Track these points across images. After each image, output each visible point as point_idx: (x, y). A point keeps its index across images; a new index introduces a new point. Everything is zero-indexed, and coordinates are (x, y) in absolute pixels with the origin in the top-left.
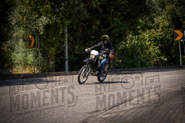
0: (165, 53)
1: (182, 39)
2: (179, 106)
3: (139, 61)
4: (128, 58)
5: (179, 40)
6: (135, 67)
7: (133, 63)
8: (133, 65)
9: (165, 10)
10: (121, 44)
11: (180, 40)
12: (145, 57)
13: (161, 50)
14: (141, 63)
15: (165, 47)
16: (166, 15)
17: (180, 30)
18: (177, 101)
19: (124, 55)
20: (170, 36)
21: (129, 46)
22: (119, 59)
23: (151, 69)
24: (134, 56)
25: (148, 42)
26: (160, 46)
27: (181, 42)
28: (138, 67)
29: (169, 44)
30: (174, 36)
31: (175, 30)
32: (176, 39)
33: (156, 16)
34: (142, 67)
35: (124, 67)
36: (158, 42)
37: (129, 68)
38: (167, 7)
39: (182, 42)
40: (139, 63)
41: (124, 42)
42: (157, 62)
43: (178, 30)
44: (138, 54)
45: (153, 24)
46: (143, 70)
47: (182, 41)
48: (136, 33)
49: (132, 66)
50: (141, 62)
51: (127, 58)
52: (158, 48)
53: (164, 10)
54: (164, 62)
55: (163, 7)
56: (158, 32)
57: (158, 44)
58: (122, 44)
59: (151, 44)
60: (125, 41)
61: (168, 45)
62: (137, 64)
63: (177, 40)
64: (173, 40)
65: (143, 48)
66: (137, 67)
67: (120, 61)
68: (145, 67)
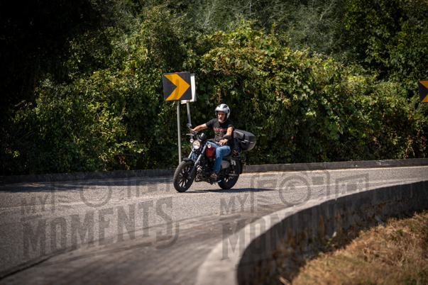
0: (139, 134)
1: (183, 98)
2: (169, 280)
3: (66, 154)
4: (37, 145)
5: (177, 101)
6: (54, 171)
7: (51, 160)
8: (52, 165)
9: (142, 17)
10: (17, 109)
11: (180, 100)
12: (83, 145)
13: (128, 126)
14: (71, 160)
15: (138, 116)
16: (142, 31)
17: (179, 75)
18: (164, 266)
19: (27, 137)
20: (153, 89)
21: (41, 113)
22: (13, 149)
23: (99, 178)
24: (53, 142)
25: (93, 103)
26: (124, 116)
27: (183, 107)
28: (65, 171)
29: (149, 110)
30: (162, 88)
31: (168, 72)
32: (169, 99)
33: (118, 34)
34: (76, 170)
35: (27, 172)
36: (121, 103)
37: (39, 173)
38: (146, 11)
39: (186, 104)
40: (68, 160)
41: (28, 102)
42: (116, 157)
43: (173, 72)
44: (66, 135)
45: (107, 54)
46: (76, 179)
47: (184, 102)
48: (61, 78)
49: (48, 169)
50: (74, 159)
51: (35, 145)
52: (121, 121)
53: (138, 20)
54: (135, 158)
55: (137, 11)
56: (120, 77)
57: (120, 110)
58: (20, 106)
59: (102, 108)
60: (32, 99)
61: (146, 114)
62: (62, 163)
63: (171, 102)
64: (161, 101)
65: (80, 119)
66: (63, 170)
67: (16, 154)
68: (84, 171)
